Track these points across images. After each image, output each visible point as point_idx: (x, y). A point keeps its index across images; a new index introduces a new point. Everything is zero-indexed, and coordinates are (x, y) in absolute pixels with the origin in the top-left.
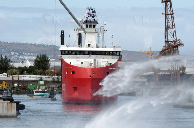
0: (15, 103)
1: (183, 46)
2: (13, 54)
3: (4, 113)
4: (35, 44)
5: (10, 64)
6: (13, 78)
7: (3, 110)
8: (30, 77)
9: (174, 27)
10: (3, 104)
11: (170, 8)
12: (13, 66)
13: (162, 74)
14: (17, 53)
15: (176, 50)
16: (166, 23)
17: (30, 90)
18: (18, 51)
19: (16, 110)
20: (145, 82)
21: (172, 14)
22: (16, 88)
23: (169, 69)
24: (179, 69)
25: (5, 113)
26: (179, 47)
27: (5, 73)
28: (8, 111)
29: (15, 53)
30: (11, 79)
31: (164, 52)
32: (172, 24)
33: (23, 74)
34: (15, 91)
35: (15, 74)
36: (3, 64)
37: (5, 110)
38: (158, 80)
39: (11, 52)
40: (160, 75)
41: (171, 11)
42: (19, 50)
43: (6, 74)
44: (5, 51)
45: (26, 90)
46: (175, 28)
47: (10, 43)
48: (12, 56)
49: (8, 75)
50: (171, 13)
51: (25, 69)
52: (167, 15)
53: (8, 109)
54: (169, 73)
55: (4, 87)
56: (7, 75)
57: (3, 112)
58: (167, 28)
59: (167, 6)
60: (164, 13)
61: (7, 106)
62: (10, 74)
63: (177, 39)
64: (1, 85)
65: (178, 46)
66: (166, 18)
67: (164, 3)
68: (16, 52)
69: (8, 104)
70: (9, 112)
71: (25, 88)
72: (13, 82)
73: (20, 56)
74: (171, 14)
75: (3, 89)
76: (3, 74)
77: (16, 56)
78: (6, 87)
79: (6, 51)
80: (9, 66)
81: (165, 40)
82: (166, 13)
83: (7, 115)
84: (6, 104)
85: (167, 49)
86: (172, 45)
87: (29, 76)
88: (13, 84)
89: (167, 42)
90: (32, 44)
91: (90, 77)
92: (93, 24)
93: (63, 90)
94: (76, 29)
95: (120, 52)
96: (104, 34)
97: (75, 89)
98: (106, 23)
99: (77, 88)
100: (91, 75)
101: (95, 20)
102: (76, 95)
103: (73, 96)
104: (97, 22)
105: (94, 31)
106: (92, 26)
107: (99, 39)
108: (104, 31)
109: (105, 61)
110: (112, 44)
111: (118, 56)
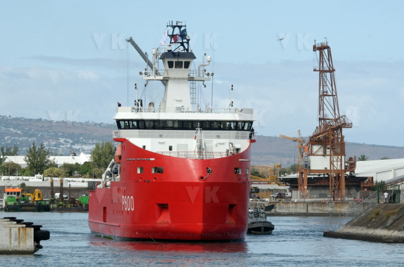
0: (33, 229)
1: (351, 127)
2: (62, 140)
3: (12, 246)
4: (102, 123)
5: (49, 159)
6: (52, 183)
7: (11, 241)
8: (83, 181)
9: (334, 94)
10: (10, 230)
11: (329, 60)
12: (54, 162)
13: (315, 176)
14: (70, 139)
15: (338, 135)
16: (321, 87)
17: (81, 205)
18: (71, 136)
19: (34, 240)
20: (285, 190)
21: (332, 71)
22: (57, 201)
23: (326, 168)
24: (343, 168)
25: (14, 246)
26: (343, 129)
27: (39, 175)
28: (19, 243)
29: (67, 140)
30: (49, 185)
31: (317, 137)
32: (332, 89)
33: (72, 175)
34: (55, 206)
35: (58, 175)
36: (37, 159)
37: (15, 241)
38: (306, 187)
39: (60, 138)
40: (311, 178)
41: (330, 65)
42: (73, 133)
43: (42, 176)
44: (48, 136)
45: (75, 204)
46: (336, 95)
47: (57, 122)
48: (61, 144)
49: (45, 178)
50: (330, 69)
51: (76, 167)
52: (322, 72)
53: (19, 239)
54: (326, 176)
55: (37, 199)
56: (42, 178)
57: (11, 244)
58: (323, 95)
59: (323, 56)
60: (318, 69)
61: (18, 234)
62: (49, 176)
63: (340, 115)
64: (32, 196)
65: (342, 127)
66: (321, 77)
67: (318, 52)
68: (68, 138)
69: (19, 230)
70: (22, 244)
71: (73, 201)
72: (52, 190)
73: (74, 145)
74: (329, 71)
75: (35, 202)
76: (36, 175)
77: (67, 145)
78: (39, 199)
79: (50, 135)
80: (47, 162)
81: (319, 116)
82: (321, 68)
83: (18, 249)
84: (17, 230)
85: (323, 133)
86: (331, 126)
87: (81, 179)
88: (53, 194)
89: (323, 121)
90: (96, 125)
91: (199, 180)
92: (184, 60)
93: (126, 209)
94: (144, 72)
95: (251, 122)
96: (205, 83)
97: (163, 207)
98: (211, 58)
99: (167, 205)
100: (202, 175)
101: (190, 51)
102: (164, 220)
103: (157, 223)
104: (192, 56)
105: (186, 76)
106: (182, 65)
107: (194, 95)
108: (206, 76)
109: (223, 144)
110: (232, 105)
111: (248, 133)
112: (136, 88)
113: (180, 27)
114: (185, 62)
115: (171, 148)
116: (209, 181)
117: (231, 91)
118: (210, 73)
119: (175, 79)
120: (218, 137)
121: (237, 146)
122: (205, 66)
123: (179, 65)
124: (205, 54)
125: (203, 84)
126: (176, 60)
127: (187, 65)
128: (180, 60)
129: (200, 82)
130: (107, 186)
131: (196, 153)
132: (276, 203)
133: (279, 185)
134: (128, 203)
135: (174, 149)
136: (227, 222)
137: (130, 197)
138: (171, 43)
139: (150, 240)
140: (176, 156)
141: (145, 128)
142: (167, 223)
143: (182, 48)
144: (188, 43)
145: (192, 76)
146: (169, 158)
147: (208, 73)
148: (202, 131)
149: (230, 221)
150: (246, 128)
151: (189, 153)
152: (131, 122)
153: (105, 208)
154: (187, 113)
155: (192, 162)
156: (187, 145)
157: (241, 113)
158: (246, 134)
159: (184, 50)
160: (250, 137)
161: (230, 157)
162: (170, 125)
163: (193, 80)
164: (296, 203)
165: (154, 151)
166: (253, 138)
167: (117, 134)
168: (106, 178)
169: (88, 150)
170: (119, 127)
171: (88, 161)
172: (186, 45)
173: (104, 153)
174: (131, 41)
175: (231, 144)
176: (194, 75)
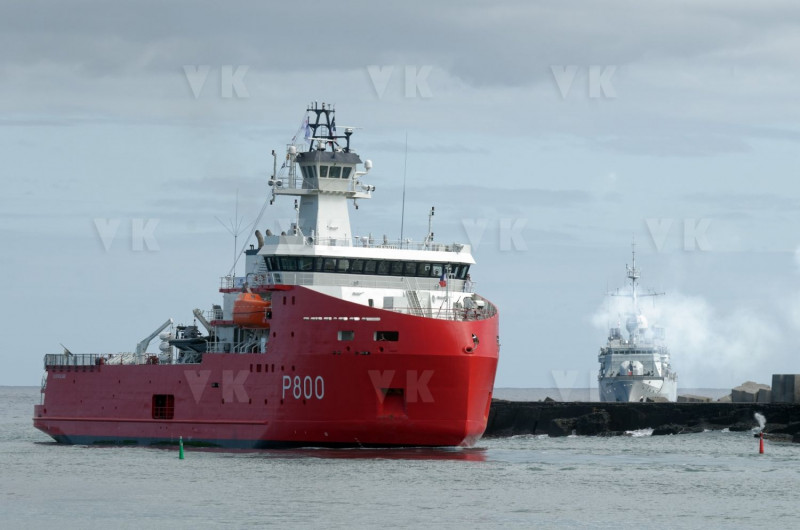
91: (465, 353)
92: (342, 166)
93: (298, 397)
97: (390, 394)
99: (402, 390)
100: (468, 345)
101: (350, 151)
102: (393, 414)
103: (380, 419)
104: (355, 159)
105: (344, 190)
106: (340, 173)
108: (366, 192)
113: (327, 113)
114: (345, 168)
115: (371, 303)
116: (477, 355)
119: (328, 193)
123: (335, 172)
125: (355, 204)
126: (332, 165)
127: (347, 173)
128: (337, 165)
134: (305, 386)
137: (313, 379)
138: (314, 136)
142: (401, 419)
144: (347, 138)
145: (350, 190)
147: (369, 187)
175: (469, 299)
176: (354, 189)
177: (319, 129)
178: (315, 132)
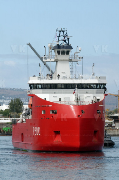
4: (14, 88)
8: (5, 120)
17: (4, 132)
20: (112, 123)
45: (1, 131)
51: (1, 112)
87: (4, 118)
90: (11, 89)
91: (78, 117)
92: (66, 50)
93: (36, 134)
94: (44, 57)
95: (105, 84)
96: (78, 63)
97: (57, 133)
98: (81, 49)
99: (59, 131)
100: (79, 114)
101: (69, 45)
102: (58, 140)
103: (54, 142)
104: (71, 48)
105: (68, 59)
106: (65, 53)
107: (72, 69)
108: (78, 59)
109: (90, 97)
110: (94, 75)
111: (103, 90)
112: (40, 66)
113: (63, 31)
114: (67, 51)
115: (60, 100)
116: (83, 117)
117: (93, 67)
118: (81, 57)
119: (61, 60)
120: (87, 93)
121: (98, 98)
122: (78, 53)
123: (63, 53)
124: (78, 46)
125: (77, 63)
126: (62, 50)
127: (68, 53)
128: (64, 50)
129: (75, 62)
130: (24, 122)
131: (75, 102)
132: (107, 129)
133: (108, 120)
134: (36, 131)
135: (62, 100)
136: (93, 141)
137: (38, 128)
138: (58, 40)
139: (50, 152)
140: (64, 104)
141: (46, 88)
142: (60, 142)
143: (65, 43)
144: (68, 40)
145: (70, 59)
146: (60, 105)
147: (80, 57)
148: (78, 90)
149: (95, 140)
150: (102, 88)
151: (71, 102)
152: (37, 85)
153: (22, 134)
154: (69, 80)
155: (73, 107)
156: (70, 97)
157: (100, 79)
158: (102, 91)
159: (66, 44)
160: (105, 93)
161: (94, 104)
162: (59, 86)
163: (71, 61)
164: (118, 129)
165: (52, 101)
166: (106, 93)
167: (29, 92)
168: (22, 117)
169: (7, 103)
170: (31, 88)
171: (7, 109)
172: (67, 41)
173: (16, 104)
174: (29, 44)
175: (94, 97)
176: (72, 58)
177: (60, 38)
178: (59, 38)
